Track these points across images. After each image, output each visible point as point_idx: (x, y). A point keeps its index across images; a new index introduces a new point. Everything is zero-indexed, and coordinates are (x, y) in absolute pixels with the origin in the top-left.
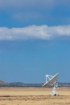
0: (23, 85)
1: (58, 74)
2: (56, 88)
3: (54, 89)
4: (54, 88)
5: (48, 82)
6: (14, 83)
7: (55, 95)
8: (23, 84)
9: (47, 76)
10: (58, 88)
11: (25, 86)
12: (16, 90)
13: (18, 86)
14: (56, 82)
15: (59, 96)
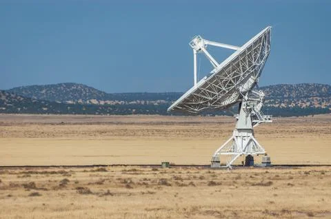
0: (94, 102)
1: (266, 36)
2: (254, 117)
3: (240, 125)
4: (243, 120)
5: (203, 82)
6: (41, 88)
7: (249, 161)
8: (93, 93)
9: (199, 44)
10: (266, 119)
11: (104, 110)
12: (45, 128)
13: (61, 109)
14: (251, 81)
15: (268, 164)
